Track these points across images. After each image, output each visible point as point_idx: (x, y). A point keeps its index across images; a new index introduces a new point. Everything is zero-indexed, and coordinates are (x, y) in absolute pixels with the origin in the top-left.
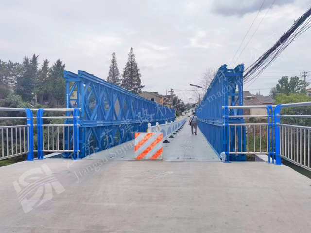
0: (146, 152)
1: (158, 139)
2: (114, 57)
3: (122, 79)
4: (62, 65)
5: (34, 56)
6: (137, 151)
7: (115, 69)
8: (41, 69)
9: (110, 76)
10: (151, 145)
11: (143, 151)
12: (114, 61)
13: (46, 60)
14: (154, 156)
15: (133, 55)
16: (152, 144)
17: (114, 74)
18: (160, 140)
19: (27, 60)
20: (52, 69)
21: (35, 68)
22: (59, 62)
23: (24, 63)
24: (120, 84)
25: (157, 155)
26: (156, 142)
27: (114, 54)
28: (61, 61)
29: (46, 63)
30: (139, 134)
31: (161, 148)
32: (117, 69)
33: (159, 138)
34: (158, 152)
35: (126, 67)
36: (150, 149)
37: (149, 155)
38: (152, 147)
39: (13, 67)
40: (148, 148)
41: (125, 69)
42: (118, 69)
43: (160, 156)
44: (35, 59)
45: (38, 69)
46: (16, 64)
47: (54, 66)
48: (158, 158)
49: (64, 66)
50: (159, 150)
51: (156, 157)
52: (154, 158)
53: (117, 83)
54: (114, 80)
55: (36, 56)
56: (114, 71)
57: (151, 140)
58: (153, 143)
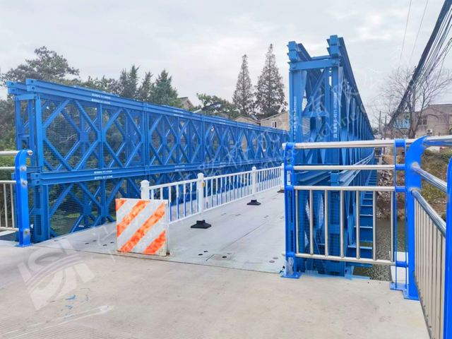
0: (135, 239)
1: (156, 215)
2: (244, 61)
3: (255, 93)
4: (168, 78)
5: (133, 68)
6: (120, 236)
7: (245, 79)
8: (142, 85)
9: (239, 89)
10: (144, 225)
11: (130, 237)
12: (244, 67)
13: (149, 73)
14: (149, 247)
15: (273, 56)
16: (146, 225)
17: (244, 87)
18: (161, 217)
19: (124, 74)
20: (155, 85)
21: (133, 85)
22: (164, 75)
23: (121, 78)
24: (252, 101)
25: (155, 246)
26: (153, 220)
27: (245, 56)
28: (166, 72)
29: (148, 76)
30: (123, 202)
31: (161, 232)
32: (248, 78)
33: (158, 212)
34: (156, 241)
35: (261, 74)
36: (143, 234)
37: (141, 246)
38: (145, 230)
39: (108, 84)
40: (139, 231)
41: (261, 77)
42: (250, 78)
43: (160, 249)
44: (134, 71)
45: (138, 87)
46: (111, 80)
47: (157, 80)
48: (157, 253)
49: (170, 79)
50: (158, 237)
51: (154, 251)
52: (150, 253)
53: (248, 99)
54: (243, 95)
55: (136, 68)
56: (243, 82)
57: (144, 215)
58: (147, 222)
